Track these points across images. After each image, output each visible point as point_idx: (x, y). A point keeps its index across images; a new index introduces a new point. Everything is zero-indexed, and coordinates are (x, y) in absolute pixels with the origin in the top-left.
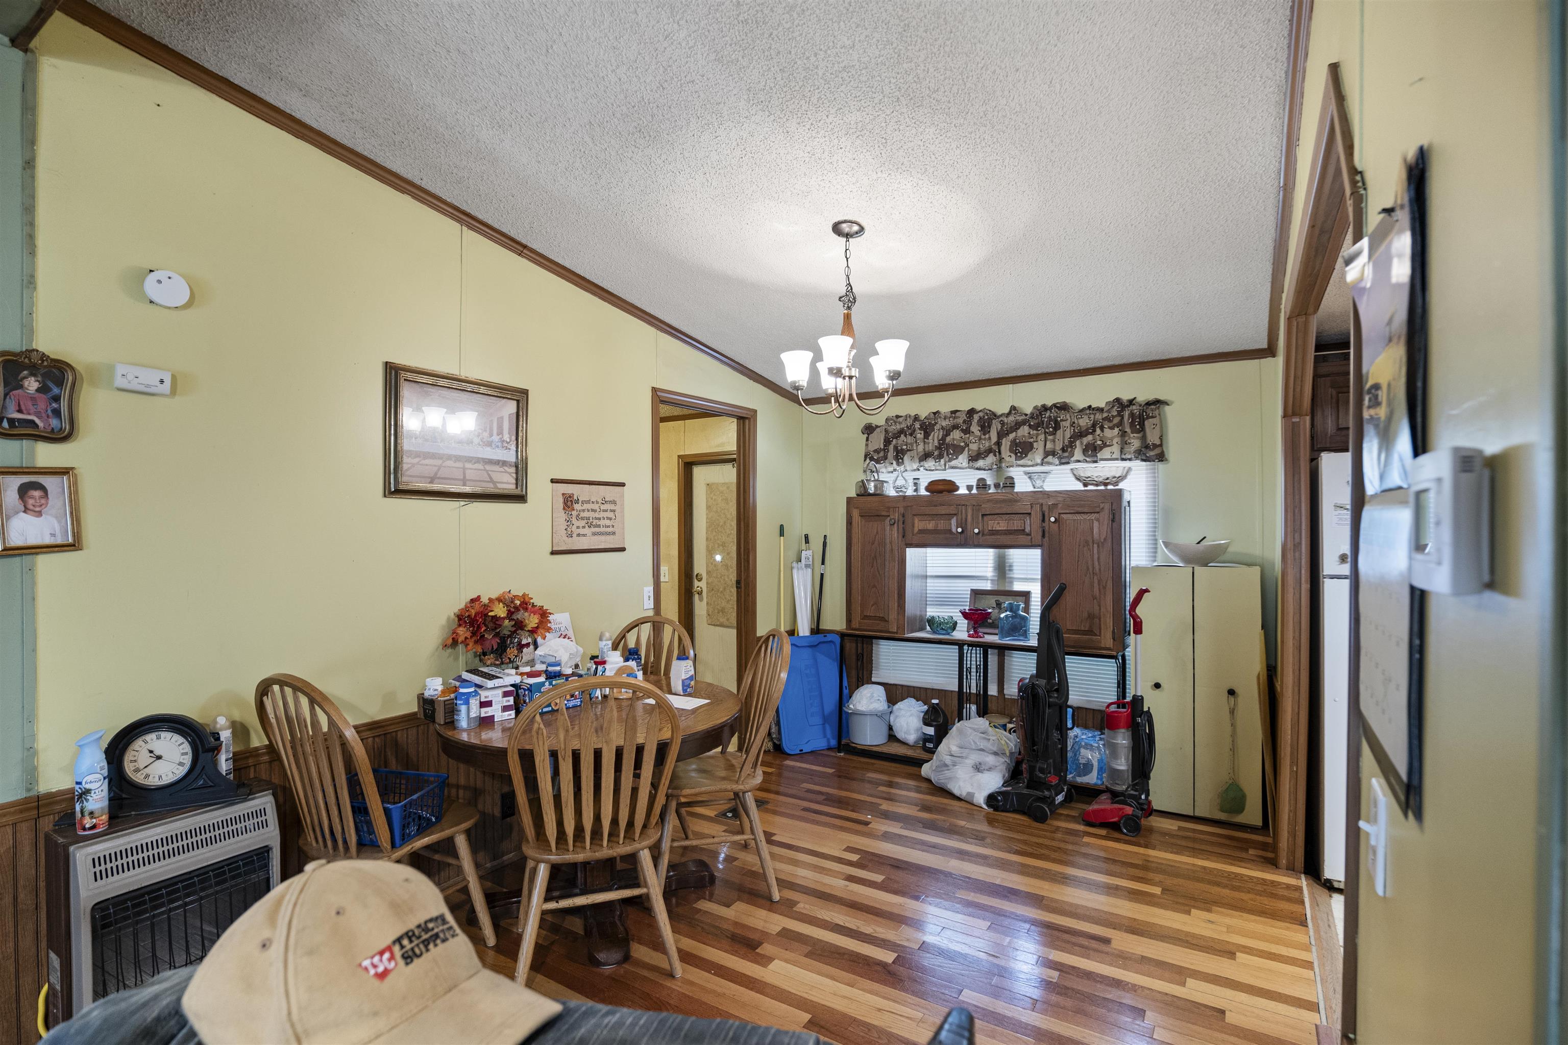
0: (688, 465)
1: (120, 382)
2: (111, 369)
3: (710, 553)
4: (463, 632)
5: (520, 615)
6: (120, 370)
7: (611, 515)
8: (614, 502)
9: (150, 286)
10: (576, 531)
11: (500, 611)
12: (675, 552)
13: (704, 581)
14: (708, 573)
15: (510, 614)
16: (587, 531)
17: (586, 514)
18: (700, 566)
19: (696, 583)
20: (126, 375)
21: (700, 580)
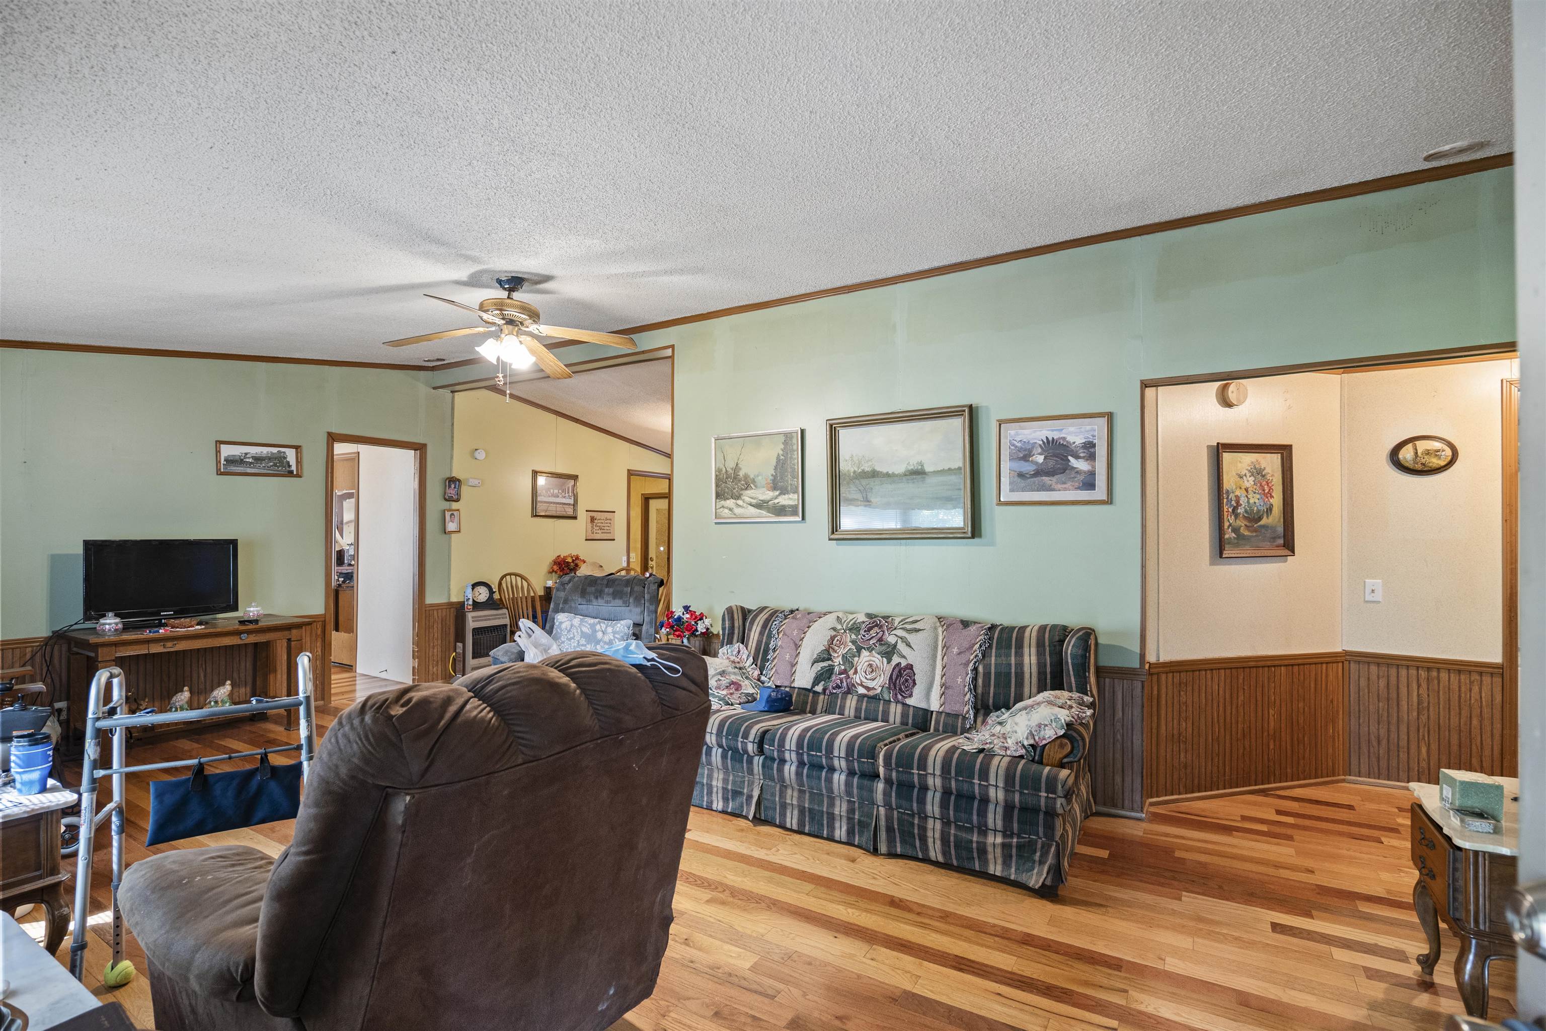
0: (646, 499)
1: (470, 484)
2: (467, 480)
3: (658, 546)
4: (556, 568)
5: (577, 562)
6: (471, 480)
7: (608, 525)
8: (611, 520)
9: (477, 454)
10: (595, 531)
11: (570, 560)
12: (639, 545)
13: (654, 561)
14: (657, 557)
15: (573, 561)
16: (599, 531)
17: (599, 524)
18: (652, 553)
19: (650, 562)
20: (473, 482)
21: (652, 561)
